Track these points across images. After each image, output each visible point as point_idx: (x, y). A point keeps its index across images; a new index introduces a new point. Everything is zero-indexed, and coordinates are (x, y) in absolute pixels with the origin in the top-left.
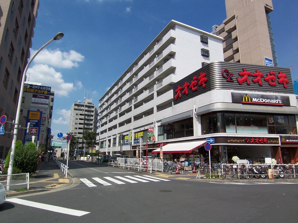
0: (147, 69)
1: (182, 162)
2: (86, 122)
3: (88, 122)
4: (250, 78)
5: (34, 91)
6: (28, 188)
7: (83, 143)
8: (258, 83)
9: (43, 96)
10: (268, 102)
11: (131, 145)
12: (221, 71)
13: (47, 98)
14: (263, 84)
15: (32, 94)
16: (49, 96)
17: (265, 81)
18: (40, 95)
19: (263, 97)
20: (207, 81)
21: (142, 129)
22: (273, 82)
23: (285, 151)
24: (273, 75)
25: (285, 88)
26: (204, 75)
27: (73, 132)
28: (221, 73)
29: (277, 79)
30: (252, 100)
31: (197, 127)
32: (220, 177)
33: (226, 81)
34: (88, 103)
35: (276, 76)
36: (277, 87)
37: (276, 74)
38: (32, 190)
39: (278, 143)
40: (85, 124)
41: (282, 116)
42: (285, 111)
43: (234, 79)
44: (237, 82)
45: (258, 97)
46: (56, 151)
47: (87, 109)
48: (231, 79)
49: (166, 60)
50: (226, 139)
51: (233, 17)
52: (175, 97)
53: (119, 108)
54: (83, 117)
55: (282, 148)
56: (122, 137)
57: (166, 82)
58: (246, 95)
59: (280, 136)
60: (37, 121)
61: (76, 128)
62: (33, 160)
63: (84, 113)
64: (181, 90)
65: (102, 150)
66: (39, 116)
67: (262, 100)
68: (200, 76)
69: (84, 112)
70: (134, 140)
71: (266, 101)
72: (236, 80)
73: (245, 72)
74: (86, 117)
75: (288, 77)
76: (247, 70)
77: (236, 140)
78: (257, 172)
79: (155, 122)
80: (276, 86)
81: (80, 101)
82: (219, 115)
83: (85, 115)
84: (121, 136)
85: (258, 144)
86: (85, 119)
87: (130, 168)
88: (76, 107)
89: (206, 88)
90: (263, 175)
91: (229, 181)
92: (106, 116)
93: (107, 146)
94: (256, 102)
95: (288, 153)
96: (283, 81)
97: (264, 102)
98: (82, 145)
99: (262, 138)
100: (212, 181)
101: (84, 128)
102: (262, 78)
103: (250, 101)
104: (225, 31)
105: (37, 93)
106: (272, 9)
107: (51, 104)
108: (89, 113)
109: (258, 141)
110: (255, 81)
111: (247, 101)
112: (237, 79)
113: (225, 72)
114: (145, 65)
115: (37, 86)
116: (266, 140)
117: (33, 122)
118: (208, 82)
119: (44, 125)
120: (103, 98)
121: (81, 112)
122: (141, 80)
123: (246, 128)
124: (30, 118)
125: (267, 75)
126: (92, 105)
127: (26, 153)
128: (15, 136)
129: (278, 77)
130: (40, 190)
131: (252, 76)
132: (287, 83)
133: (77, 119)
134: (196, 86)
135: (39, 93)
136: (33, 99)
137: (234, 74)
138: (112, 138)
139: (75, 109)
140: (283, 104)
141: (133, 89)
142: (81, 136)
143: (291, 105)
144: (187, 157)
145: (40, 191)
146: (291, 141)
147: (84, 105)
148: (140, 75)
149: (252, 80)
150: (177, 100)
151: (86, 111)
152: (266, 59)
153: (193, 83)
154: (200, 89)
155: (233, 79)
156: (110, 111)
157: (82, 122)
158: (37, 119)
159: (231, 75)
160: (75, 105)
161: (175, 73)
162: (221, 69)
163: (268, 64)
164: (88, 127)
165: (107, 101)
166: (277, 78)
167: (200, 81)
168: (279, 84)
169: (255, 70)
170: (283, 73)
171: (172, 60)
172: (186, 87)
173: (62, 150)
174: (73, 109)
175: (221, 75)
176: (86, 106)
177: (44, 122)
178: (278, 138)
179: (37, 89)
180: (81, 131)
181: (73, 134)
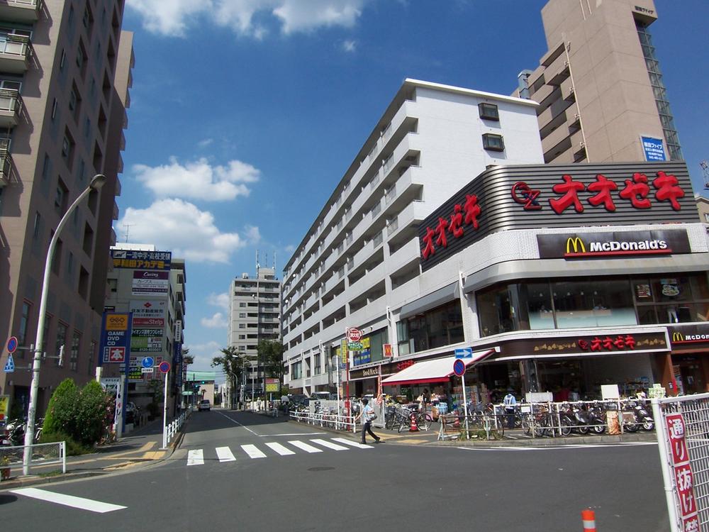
0: (367, 192)
1: (435, 403)
2: (263, 320)
3: (269, 321)
4: (583, 197)
5: (137, 264)
6: (64, 470)
7: (259, 369)
8: (603, 206)
9: (156, 273)
10: (632, 248)
11: (348, 368)
12: (508, 187)
13: (164, 276)
14: (616, 206)
15: (132, 271)
16: (168, 273)
17: (621, 198)
18: (150, 273)
19: (616, 237)
20: (481, 212)
21: (367, 331)
22: (643, 198)
23: (689, 363)
24: (643, 182)
25: (674, 210)
26: (473, 201)
27: (237, 346)
28: (509, 192)
29: (652, 192)
30: (588, 247)
31: (470, 320)
32: (488, 435)
33: (522, 209)
34: (266, 277)
35: (650, 183)
36: (653, 209)
37: (649, 179)
38: (72, 474)
39: (665, 346)
40: (261, 325)
41: (672, 280)
42: (677, 267)
43: (542, 201)
44: (549, 208)
45: (603, 238)
46: (204, 391)
47: (263, 290)
48: (536, 204)
49: (401, 169)
50: (530, 344)
51: (561, 49)
52: (424, 253)
53: (320, 286)
54: (255, 310)
55: (676, 358)
56: (332, 351)
57: (404, 219)
58: (574, 236)
59: (668, 328)
60: (122, 334)
61: (243, 337)
62: (92, 416)
63: (257, 300)
64: (434, 236)
65: (294, 385)
66: (125, 323)
67: (615, 246)
68: (467, 204)
69: (257, 298)
70: (354, 357)
71: (625, 246)
72: (548, 204)
73: (567, 185)
74: (263, 310)
75: (680, 182)
76: (573, 177)
77: (554, 346)
78: (583, 421)
79: (389, 313)
80: (650, 208)
81: (247, 275)
82: (513, 289)
83: (261, 305)
84: (329, 350)
85: (611, 351)
86: (261, 315)
87: (324, 424)
88: (240, 289)
89: (480, 229)
90: (598, 427)
91: (507, 444)
92: (299, 304)
93: (304, 374)
94: (599, 251)
95: (697, 367)
96: (669, 194)
97: (621, 249)
98: (259, 375)
99: (620, 337)
100: (468, 445)
101: (261, 335)
102: (612, 193)
103: (584, 251)
104: (547, 83)
105: (142, 267)
106: (654, 15)
107: (177, 288)
108: (269, 300)
109: (612, 343)
110: (596, 202)
111: (576, 250)
112: (549, 201)
113: (518, 189)
114: (363, 183)
115: (142, 252)
116: (631, 340)
117: (114, 336)
118: (483, 214)
119: (161, 336)
120: (290, 264)
121: (251, 299)
122: (358, 218)
123: (583, 315)
124: (107, 328)
125: (626, 185)
126: (274, 281)
127: (79, 404)
128: (35, 373)
129: (655, 187)
130: (87, 474)
131: (588, 191)
132: (680, 196)
133: (242, 315)
134: (461, 225)
135: (146, 268)
136: (136, 281)
137: (541, 191)
138: (312, 355)
139: (237, 294)
140: (670, 251)
141: (345, 241)
142: (254, 353)
143: (693, 248)
144: (445, 392)
145: (86, 476)
146: (698, 337)
147: (256, 283)
148: (357, 206)
149: (587, 200)
150: (427, 260)
151: (261, 295)
152: (645, 139)
153: (455, 218)
154: (470, 231)
155: (541, 204)
156: (305, 291)
157: (255, 320)
158: (122, 329)
159: (534, 193)
160: (237, 284)
161: (423, 200)
162: (508, 183)
163: (652, 152)
164: (269, 331)
165: (298, 271)
166: (651, 187)
167: (468, 214)
168: (659, 201)
169: (594, 176)
170: (667, 174)
171: (412, 169)
172: (442, 231)
173: (216, 388)
174: (233, 293)
175: (510, 196)
176: (262, 284)
177: (161, 331)
178: (664, 333)
179: (142, 259)
180: (255, 342)
181: (237, 351)
